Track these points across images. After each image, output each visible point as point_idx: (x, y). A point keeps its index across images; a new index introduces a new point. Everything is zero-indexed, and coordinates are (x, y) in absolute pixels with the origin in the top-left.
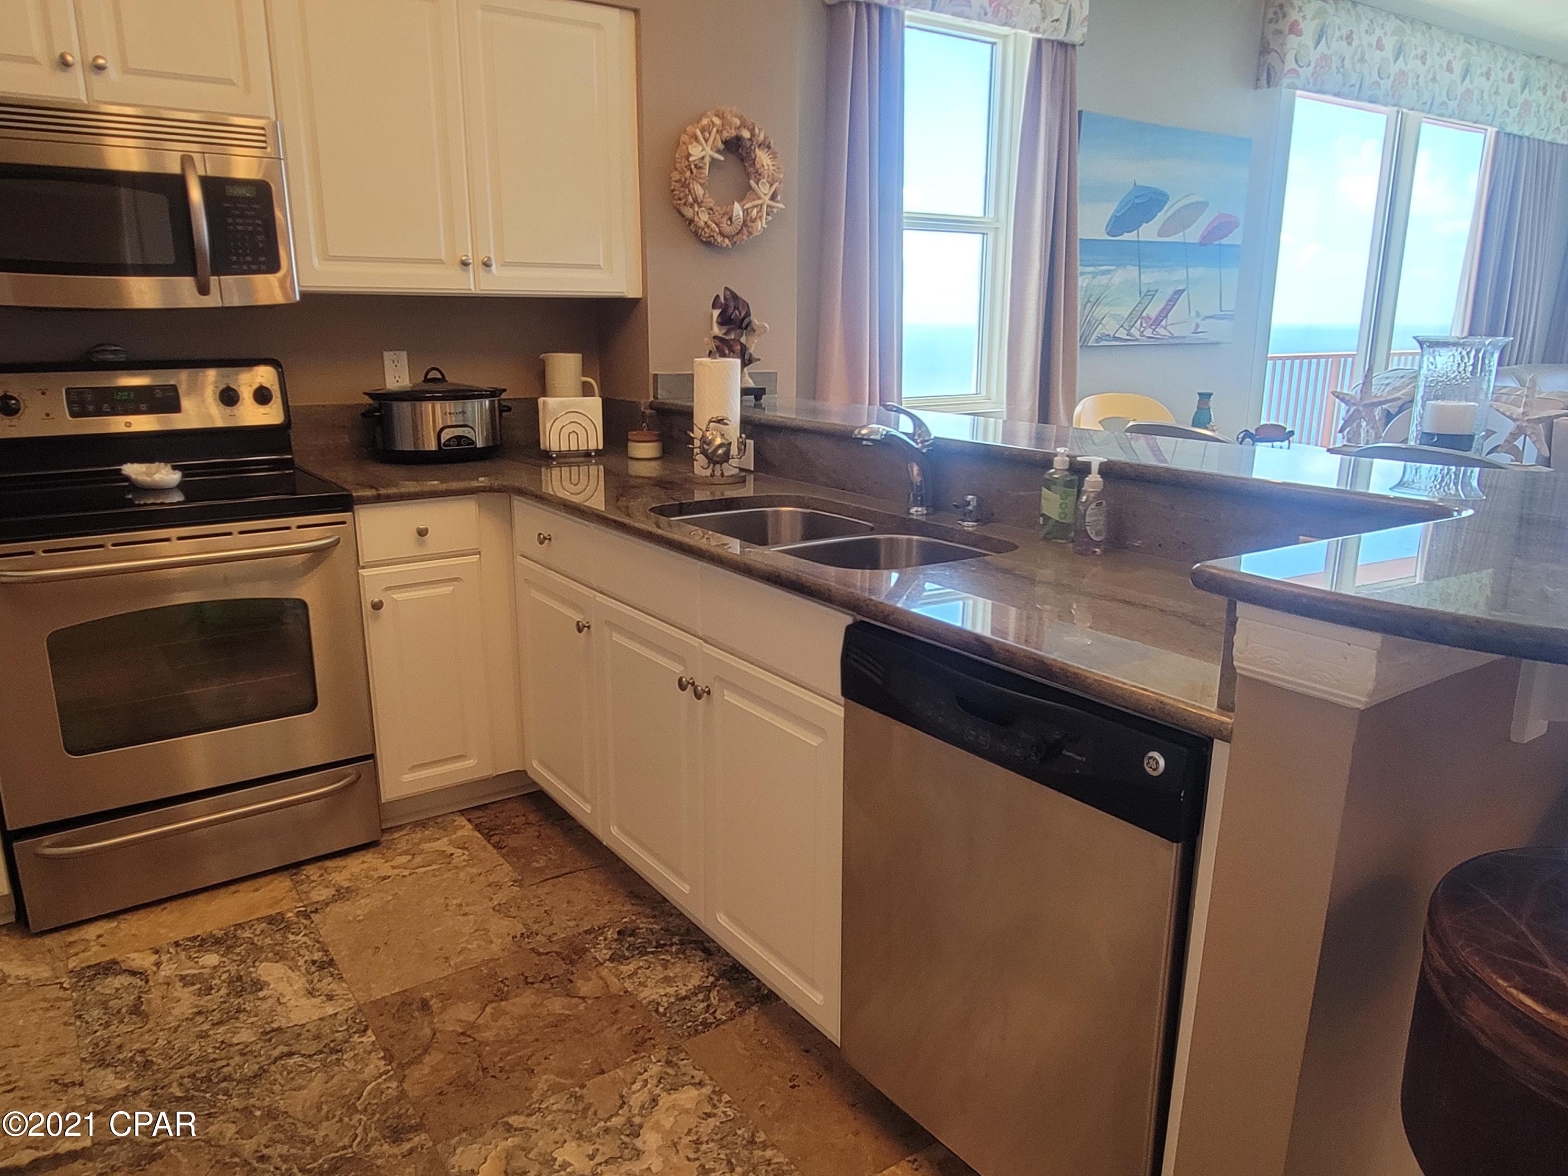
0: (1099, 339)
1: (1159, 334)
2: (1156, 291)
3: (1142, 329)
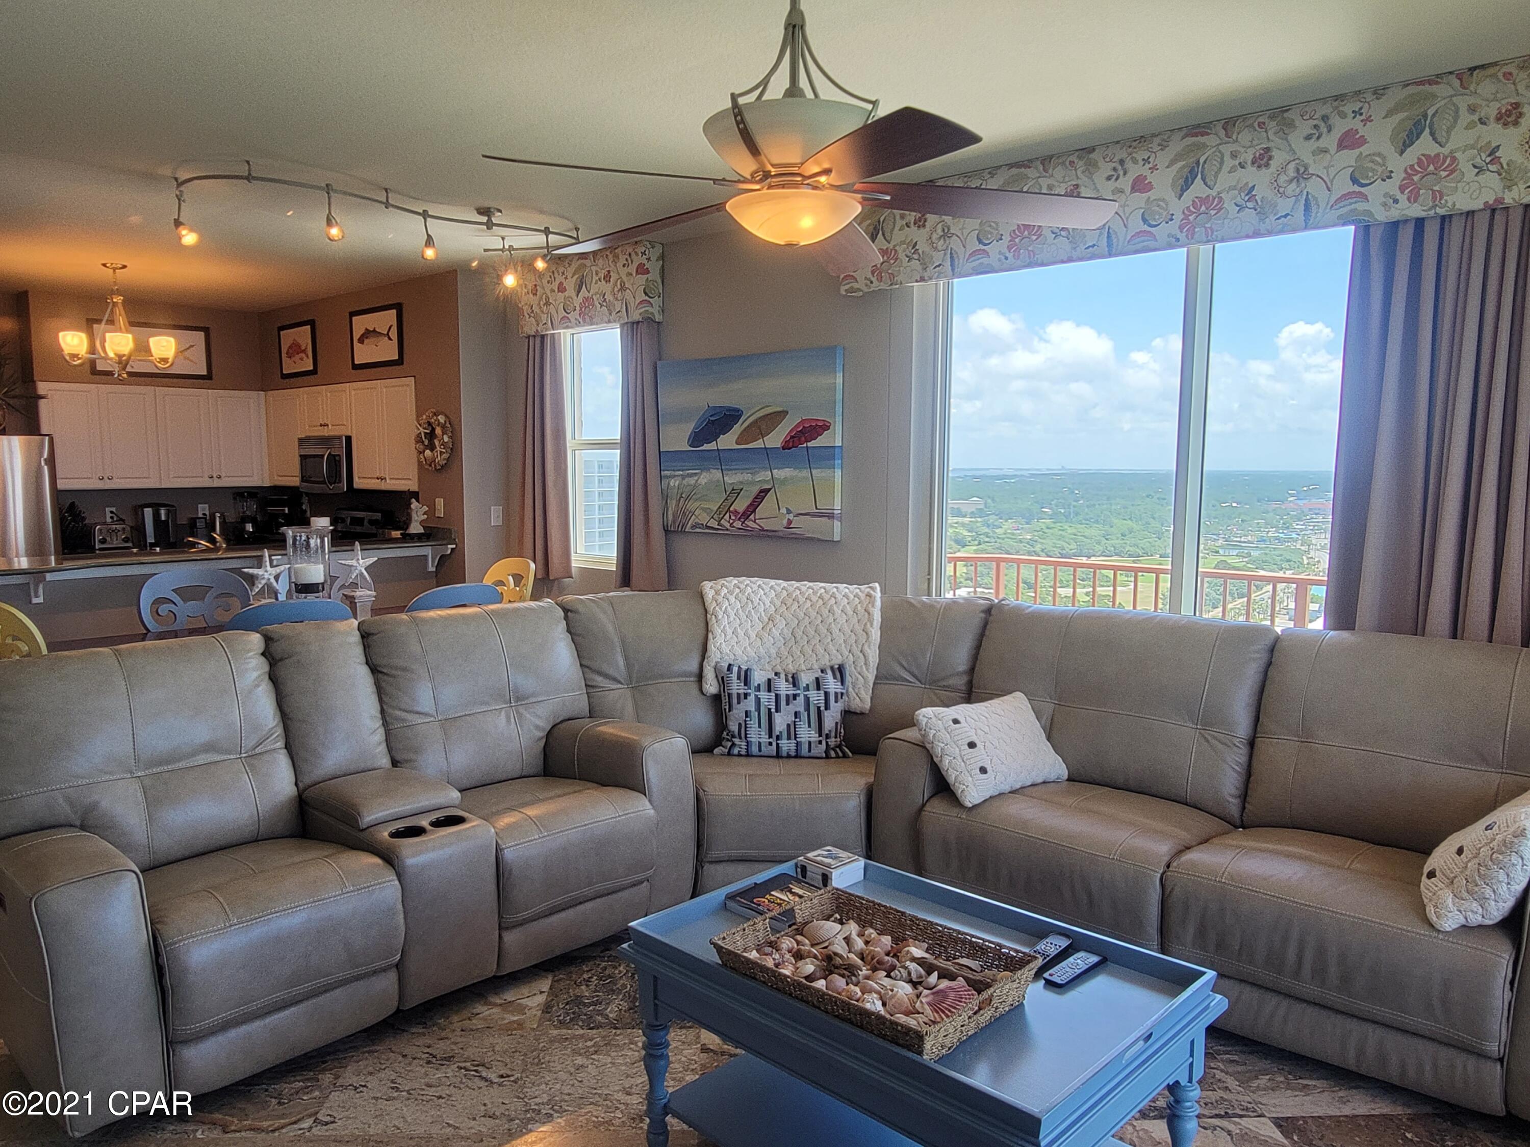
0: (693, 527)
1: (748, 526)
2: (741, 490)
3: (731, 521)
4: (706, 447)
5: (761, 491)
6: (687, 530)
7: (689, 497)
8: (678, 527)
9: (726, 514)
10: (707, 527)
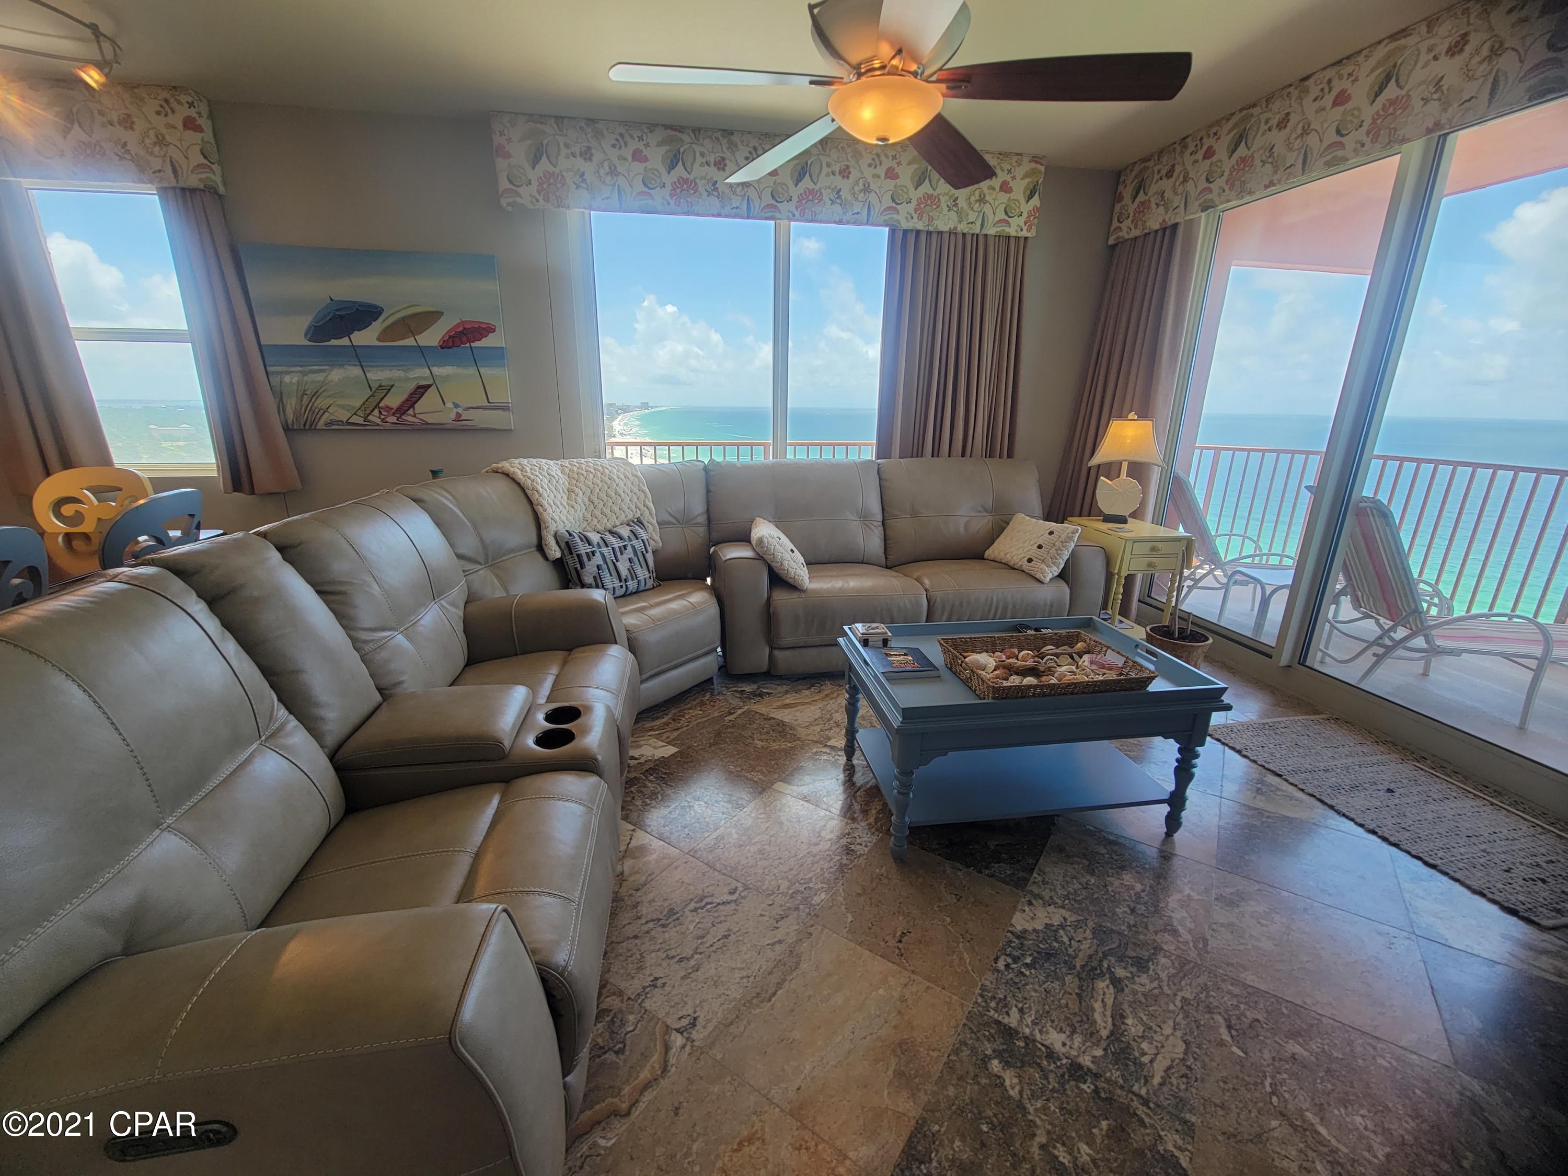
4: (334, 342)
5: (419, 387)
6: (318, 427)
7: (316, 394)
8: (305, 425)
9: (373, 410)
10: (348, 423)
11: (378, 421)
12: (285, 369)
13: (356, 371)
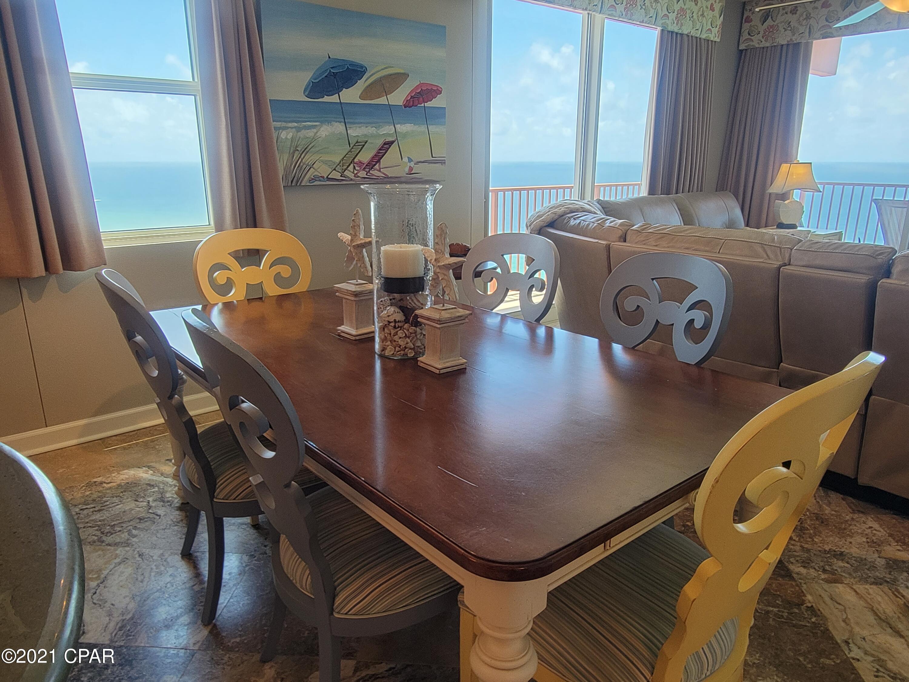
0: (311, 180)
1: (373, 175)
2: (366, 142)
3: (356, 172)
4: (326, 99)
7: (305, 151)
8: (292, 182)
9: (349, 165)
10: (329, 179)
11: (352, 176)
12: (284, 124)
13: (339, 128)
